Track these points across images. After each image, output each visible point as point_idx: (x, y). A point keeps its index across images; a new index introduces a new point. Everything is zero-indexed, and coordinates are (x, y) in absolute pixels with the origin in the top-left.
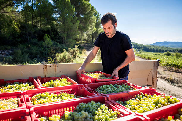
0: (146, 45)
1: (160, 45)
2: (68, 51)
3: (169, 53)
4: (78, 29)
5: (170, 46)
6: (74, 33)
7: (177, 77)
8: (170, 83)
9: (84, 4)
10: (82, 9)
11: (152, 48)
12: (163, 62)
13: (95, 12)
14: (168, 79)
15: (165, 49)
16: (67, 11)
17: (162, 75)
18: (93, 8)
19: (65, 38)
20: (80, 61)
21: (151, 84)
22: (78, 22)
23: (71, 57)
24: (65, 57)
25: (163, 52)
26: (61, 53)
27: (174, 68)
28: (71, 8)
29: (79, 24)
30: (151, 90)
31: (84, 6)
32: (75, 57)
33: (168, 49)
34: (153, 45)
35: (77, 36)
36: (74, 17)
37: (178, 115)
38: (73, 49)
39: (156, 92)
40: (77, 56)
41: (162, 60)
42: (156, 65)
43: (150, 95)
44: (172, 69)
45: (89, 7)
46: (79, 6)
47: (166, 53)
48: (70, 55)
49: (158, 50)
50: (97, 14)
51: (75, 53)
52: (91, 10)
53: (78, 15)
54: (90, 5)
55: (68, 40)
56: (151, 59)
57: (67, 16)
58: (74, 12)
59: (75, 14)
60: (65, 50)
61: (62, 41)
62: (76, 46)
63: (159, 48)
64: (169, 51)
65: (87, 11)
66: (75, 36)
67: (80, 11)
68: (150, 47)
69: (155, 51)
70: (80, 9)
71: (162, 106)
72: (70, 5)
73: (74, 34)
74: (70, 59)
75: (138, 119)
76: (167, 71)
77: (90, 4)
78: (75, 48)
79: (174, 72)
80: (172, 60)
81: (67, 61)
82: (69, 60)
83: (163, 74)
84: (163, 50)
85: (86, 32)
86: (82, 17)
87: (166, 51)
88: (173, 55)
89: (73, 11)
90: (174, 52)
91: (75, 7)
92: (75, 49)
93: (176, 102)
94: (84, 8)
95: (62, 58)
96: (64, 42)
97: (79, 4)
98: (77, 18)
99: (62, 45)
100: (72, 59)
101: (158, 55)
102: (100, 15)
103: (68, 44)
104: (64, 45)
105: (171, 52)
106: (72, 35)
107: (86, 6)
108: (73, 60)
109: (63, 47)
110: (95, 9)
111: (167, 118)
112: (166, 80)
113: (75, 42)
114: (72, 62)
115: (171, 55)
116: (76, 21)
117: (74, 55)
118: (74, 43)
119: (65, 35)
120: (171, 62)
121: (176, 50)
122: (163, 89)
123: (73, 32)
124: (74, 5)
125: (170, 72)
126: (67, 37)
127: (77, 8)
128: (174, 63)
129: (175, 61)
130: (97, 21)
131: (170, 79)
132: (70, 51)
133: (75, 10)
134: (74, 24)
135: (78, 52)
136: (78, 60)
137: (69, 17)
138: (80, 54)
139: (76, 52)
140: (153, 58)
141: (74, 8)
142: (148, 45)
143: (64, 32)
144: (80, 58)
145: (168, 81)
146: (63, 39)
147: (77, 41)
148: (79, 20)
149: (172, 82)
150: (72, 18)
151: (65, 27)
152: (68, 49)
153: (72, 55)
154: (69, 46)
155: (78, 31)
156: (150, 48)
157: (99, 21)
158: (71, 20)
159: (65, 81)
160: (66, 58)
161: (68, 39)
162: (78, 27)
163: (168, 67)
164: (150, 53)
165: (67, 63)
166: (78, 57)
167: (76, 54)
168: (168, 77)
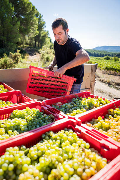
0: (88, 49)
1: (101, 49)
2: (9, 56)
3: (109, 57)
4: (19, 32)
5: (110, 50)
6: (15, 35)
7: (114, 80)
8: (108, 85)
9: (24, 3)
10: (23, 9)
11: (94, 53)
12: (103, 65)
13: (36, 13)
14: (106, 81)
15: (105, 54)
16: (5, 10)
17: (101, 79)
18: (34, 8)
19: (5, 41)
20: (22, 67)
21: (89, 87)
22: (19, 23)
23: (12, 62)
24: (6, 63)
25: (103, 56)
26: (2, 58)
27: (111, 71)
28: (9, 7)
29: (19, 26)
30: (87, 93)
31: (24, 5)
32: (17, 62)
33: (108, 54)
34: (94, 49)
35: (19, 40)
36: (14, 17)
37: (108, 115)
38: (14, 54)
39: (91, 94)
40: (19, 61)
41: (102, 64)
42: (94, 69)
43: (85, 98)
44: (110, 73)
45: (29, 7)
46: (19, 5)
47: (105, 57)
48: (12, 60)
49: (99, 54)
50: (39, 15)
51: (16, 58)
52: (32, 11)
53: (18, 15)
54: (31, 5)
55: (9, 44)
56: (92, 63)
57: (5, 17)
58: (13, 11)
59: (15, 14)
60: (5, 54)
61: (2, 44)
62: (18, 51)
63: (100, 53)
64: (109, 56)
65: (28, 12)
66: (16, 40)
67: (20, 11)
68: (92, 51)
69: (96, 55)
70: (20, 8)
71: (94, 107)
72: (8, 3)
73: (15, 37)
74: (12, 64)
75: (70, 122)
76: (105, 74)
77: (30, 3)
78: (16, 52)
79: (112, 75)
80: (110, 64)
81: (9, 66)
82: (11, 66)
83: (102, 77)
84: (103, 54)
85: (27, 35)
86: (22, 18)
87: (106, 55)
88: (112, 59)
89: (11, 10)
90: (112, 56)
91: (13, 5)
92: (16, 54)
93: (107, 103)
94: (25, 7)
95: (3, 63)
96: (4, 46)
97: (18, 2)
98: (17, 19)
99: (2, 49)
100: (14, 64)
101: (99, 59)
102: (42, 16)
103: (9, 48)
104: (4, 49)
105: (110, 56)
106: (12, 38)
107: (27, 5)
108: (16, 66)
109: (3, 51)
110: (36, 10)
111: (97, 118)
112: (104, 82)
113: (17, 46)
114: (14, 67)
115: (110, 59)
116: (16, 22)
117: (17, 60)
118: (15, 47)
119: (5, 38)
120: (109, 65)
121: (114, 54)
122: (101, 91)
123: (13, 35)
124: (13, 3)
125: (108, 75)
126: (7, 40)
127: (16, 7)
128: (112, 67)
129: (113, 65)
130: (39, 23)
131: (107, 82)
132: (11, 56)
133: (13, 9)
134: (14, 25)
135: (21, 56)
136: (20, 65)
137: (7, 18)
138: (23, 59)
139: (18, 57)
140: (94, 62)
141: (12, 7)
142: (90, 49)
143: (4, 34)
144: (23, 63)
145: (106, 83)
146: (3, 42)
147: (19, 45)
148: (19, 22)
149: (109, 84)
150: (12, 19)
151: (4, 29)
152: (9, 53)
153: (13, 60)
154: (10, 50)
155: (19, 33)
156: (91, 53)
157: (41, 23)
158: (10, 21)
159: (2, 87)
160: (8, 63)
161: (9, 42)
162: (18, 29)
163: (107, 70)
164: (91, 57)
165: (9, 69)
166: (21, 62)
167: (18, 59)
168: (106, 80)
